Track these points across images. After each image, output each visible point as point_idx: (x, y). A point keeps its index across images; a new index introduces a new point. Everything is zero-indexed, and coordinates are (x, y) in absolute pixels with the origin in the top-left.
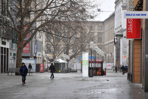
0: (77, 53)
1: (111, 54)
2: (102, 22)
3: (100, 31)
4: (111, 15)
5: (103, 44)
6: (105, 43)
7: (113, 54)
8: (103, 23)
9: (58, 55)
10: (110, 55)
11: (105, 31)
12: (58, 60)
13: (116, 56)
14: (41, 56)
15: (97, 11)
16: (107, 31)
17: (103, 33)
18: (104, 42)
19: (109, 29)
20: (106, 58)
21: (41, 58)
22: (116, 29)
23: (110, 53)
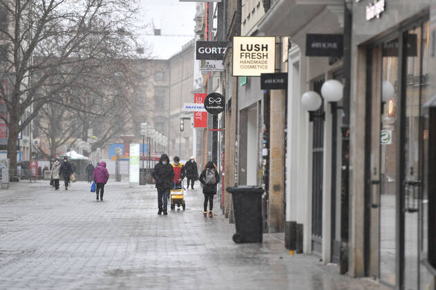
0: (108, 136)
1: (187, 139)
2: (165, 60)
3: (160, 83)
4: (187, 46)
5: (166, 114)
6: (172, 113)
7: (190, 140)
8: (167, 63)
9: (63, 141)
10: (183, 140)
11: (172, 83)
12: (68, 154)
13: (197, 145)
14: (28, 145)
15: (153, 33)
16: (178, 83)
17: (167, 87)
18: (169, 110)
19: (182, 80)
20: (173, 148)
21: (27, 148)
22: (197, 81)
23: (184, 137)
